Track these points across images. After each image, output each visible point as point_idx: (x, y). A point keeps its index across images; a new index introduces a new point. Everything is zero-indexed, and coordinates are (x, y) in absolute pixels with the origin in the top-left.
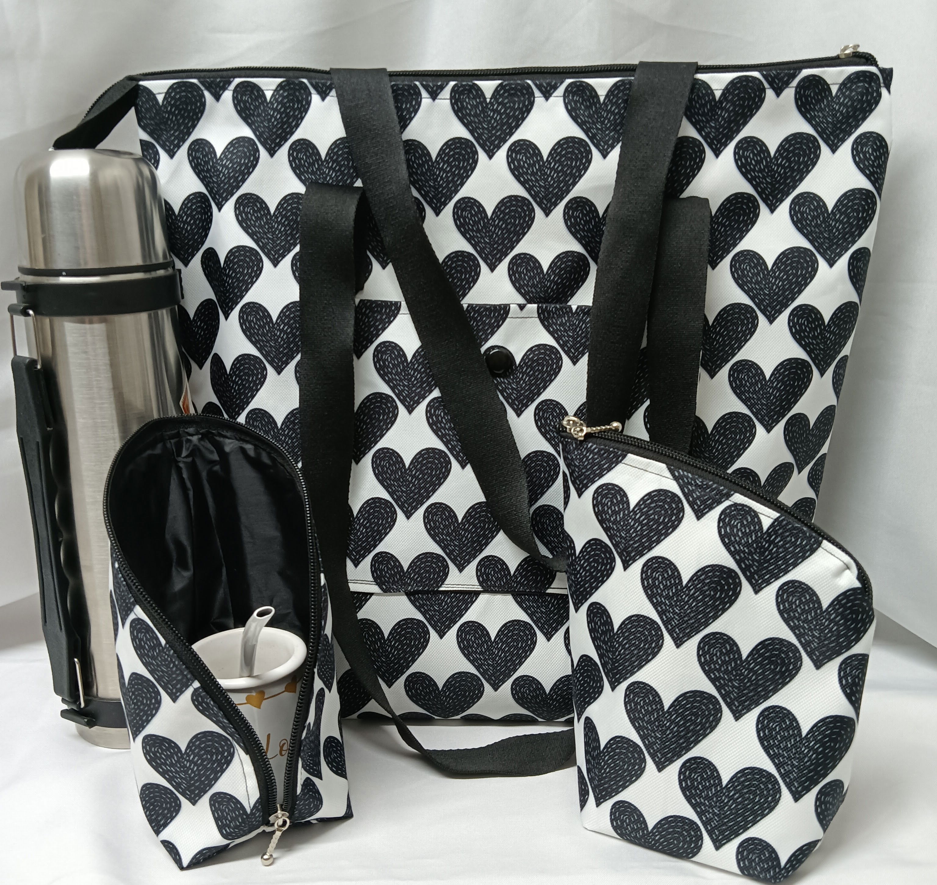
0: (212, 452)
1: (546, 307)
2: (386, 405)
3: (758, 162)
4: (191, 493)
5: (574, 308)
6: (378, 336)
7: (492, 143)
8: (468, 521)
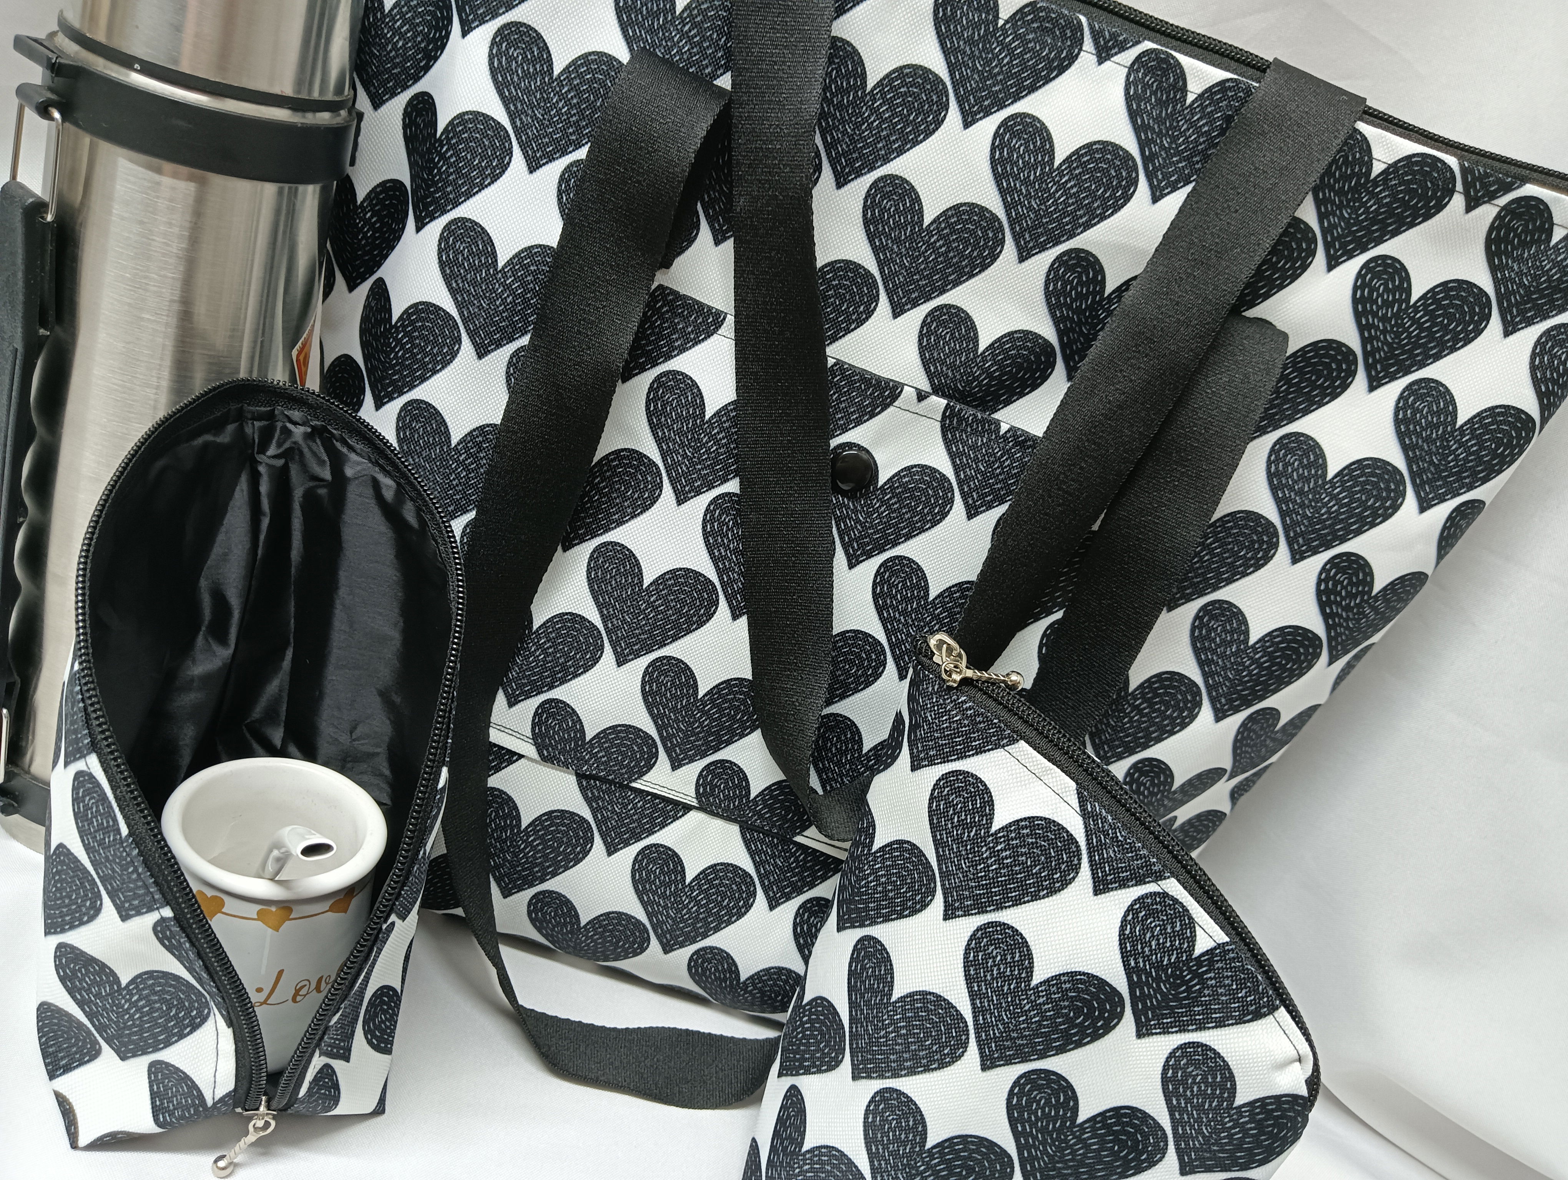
0: (321, 463)
1: (961, 410)
2: (644, 476)
3: (1387, 304)
4: (265, 522)
5: (1004, 428)
6: (668, 357)
7: (979, 101)
8: (712, 701)
